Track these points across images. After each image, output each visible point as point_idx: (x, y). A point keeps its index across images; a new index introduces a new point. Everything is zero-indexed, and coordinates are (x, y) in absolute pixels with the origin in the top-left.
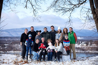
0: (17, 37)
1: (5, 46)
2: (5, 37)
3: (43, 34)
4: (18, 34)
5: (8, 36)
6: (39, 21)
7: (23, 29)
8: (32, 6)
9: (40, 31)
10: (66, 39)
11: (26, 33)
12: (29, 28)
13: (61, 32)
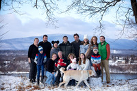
0: (23, 51)
1: (5, 64)
2: (5, 51)
3: (62, 46)
4: (24, 47)
5: (9, 49)
6: (56, 27)
7: (31, 38)
8: (45, 4)
9: (58, 42)
10: (96, 53)
11: (35, 44)
12: (40, 37)
13: (88, 43)
